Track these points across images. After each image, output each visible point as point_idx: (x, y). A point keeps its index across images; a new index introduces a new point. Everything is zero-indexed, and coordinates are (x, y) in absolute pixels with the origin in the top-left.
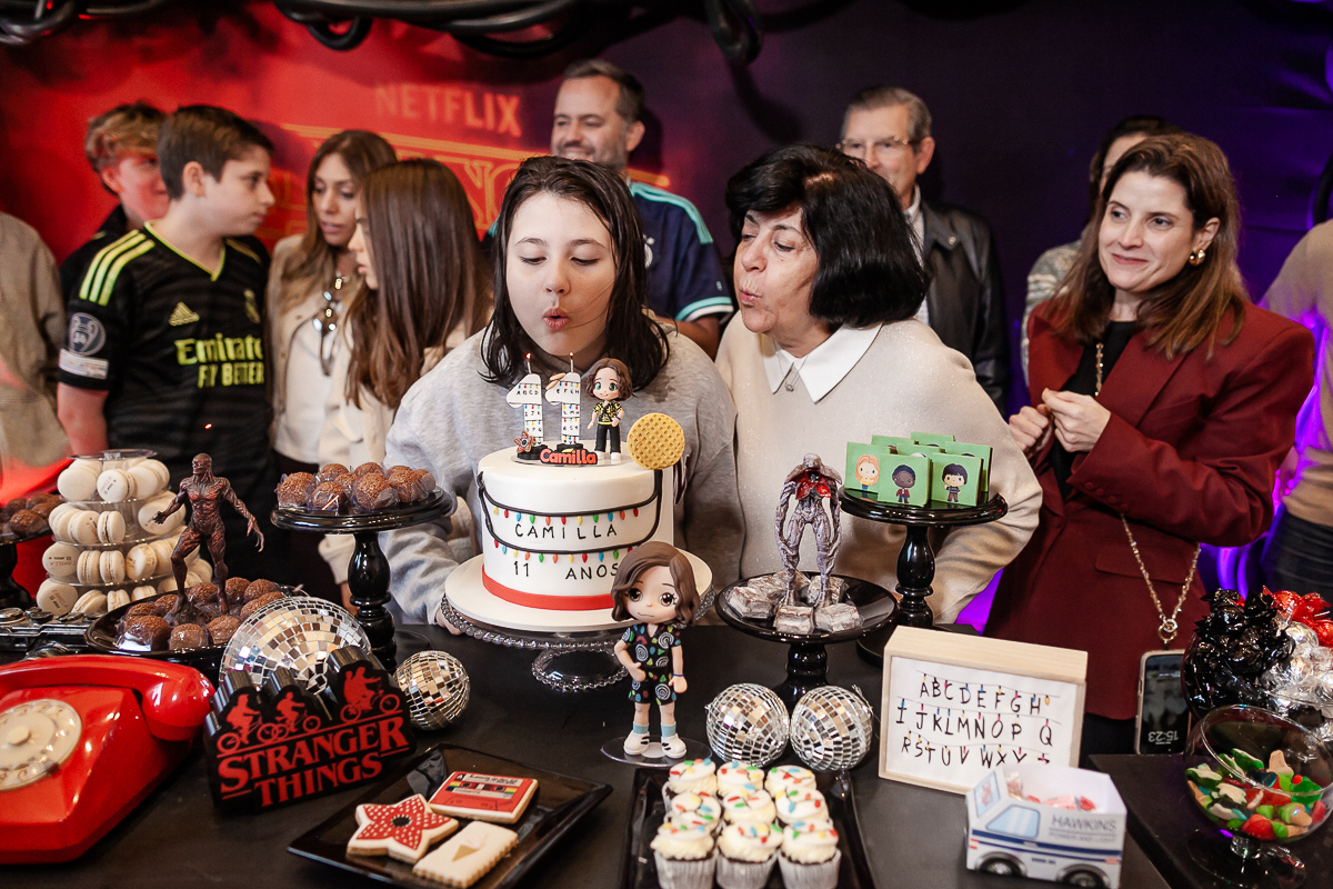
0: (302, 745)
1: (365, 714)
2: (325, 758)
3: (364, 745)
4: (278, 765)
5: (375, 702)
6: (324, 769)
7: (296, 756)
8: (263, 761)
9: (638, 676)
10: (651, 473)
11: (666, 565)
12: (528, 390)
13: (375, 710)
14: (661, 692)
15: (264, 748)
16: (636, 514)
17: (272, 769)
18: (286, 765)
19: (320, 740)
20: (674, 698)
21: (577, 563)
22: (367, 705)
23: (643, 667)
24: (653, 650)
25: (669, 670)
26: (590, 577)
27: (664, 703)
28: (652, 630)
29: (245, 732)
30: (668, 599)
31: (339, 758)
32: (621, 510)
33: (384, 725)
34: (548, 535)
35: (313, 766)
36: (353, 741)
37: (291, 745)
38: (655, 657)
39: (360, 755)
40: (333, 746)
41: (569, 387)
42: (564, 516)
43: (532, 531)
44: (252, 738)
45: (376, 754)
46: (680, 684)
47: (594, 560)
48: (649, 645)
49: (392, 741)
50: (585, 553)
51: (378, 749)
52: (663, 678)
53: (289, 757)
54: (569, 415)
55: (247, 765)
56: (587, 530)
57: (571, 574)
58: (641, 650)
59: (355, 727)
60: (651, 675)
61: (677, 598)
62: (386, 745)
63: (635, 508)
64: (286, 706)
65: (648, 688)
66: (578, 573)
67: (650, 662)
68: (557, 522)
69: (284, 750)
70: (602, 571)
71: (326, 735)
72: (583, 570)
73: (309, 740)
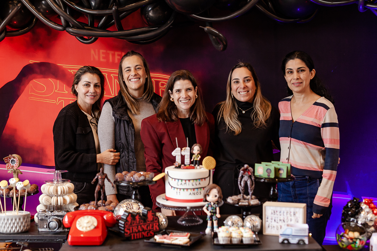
0: (139, 227)
1: (151, 221)
2: (144, 230)
3: (151, 228)
4: (135, 231)
5: (153, 219)
6: (143, 233)
7: (138, 229)
8: (132, 229)
9: (209, 214)
10: (208, 171)
11: (215, 188)
12: (177, 151)
13: (153, 221)
14: (214, 218)
15: (133, 226)
16: (205, 180)
17: (134, 231)
18: (137, 231)
19: (143, 226)
20: (217, 219)
21: (192, 192)
22: (152, 219)
23: (211, 212)
24: (212, 208)
25: (215, 213)
26: (195, 194)
27: (215, 220)
28: (212, 204)
29: (130, 222)
30: (216, 196)
31: (146, 231)
32: (202, 179)
33: (155, 224)
34: (185, 185)
35: (141, 232)
36: (149, 227)
37: (138, 226)
38: (213, 210)
39: (150, 230)
40: (145, 227)
41: (187, 151)
42: (189, 180)
43: (181, 184)
44: (131, 224)
45: (152, 231)
46: (218, 216)
47: (196, 191)
48: (212, 207)
49: (156, 228)
50: (194, 189)
51: (153, 230)
52: (215, 215)
53: (137, 229)
54: (187, 157)
55: (129, 230)
56: (194, 184)
57: (190, 194)
58: (210, 208)
59: (149, 224)
60: (212, 214)
61: (218, 196)
62: (155, 229)
63: (205, 178)
64: (137, 217)
65: (211, 217)
66: (192, 194)
67: (212, 211)
68: (187, 181)
69: (136, 227)
70: (197, 193)
71: (144, 225)
72: (193, 193)
73: (141, 226)
